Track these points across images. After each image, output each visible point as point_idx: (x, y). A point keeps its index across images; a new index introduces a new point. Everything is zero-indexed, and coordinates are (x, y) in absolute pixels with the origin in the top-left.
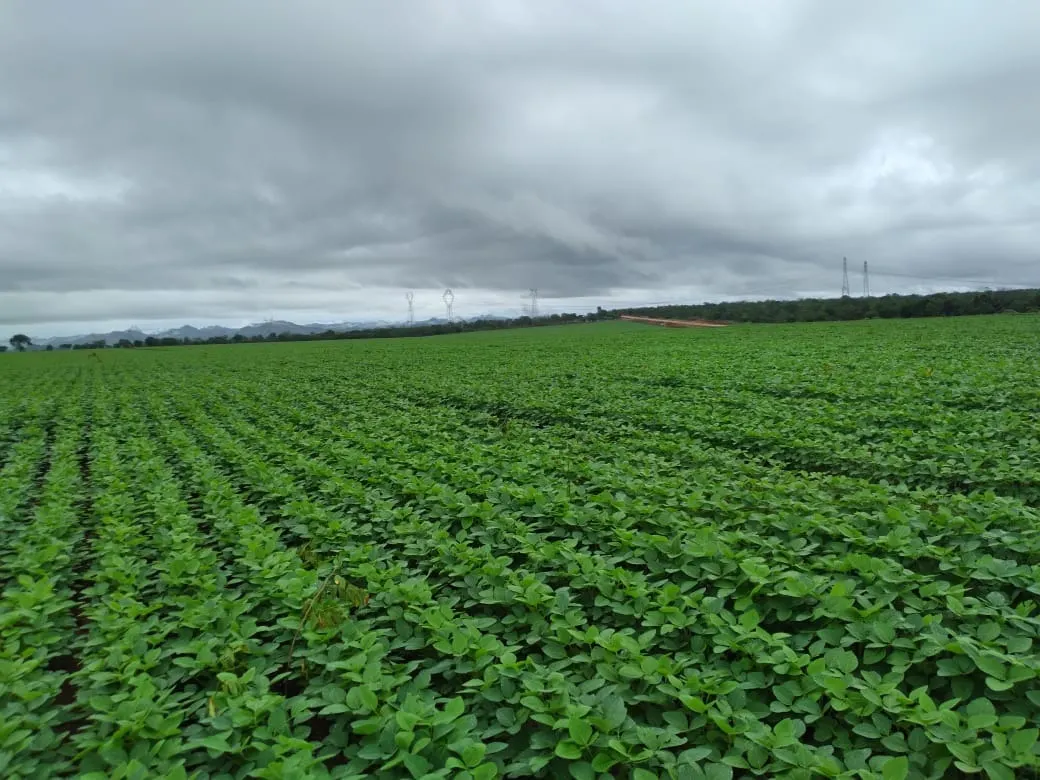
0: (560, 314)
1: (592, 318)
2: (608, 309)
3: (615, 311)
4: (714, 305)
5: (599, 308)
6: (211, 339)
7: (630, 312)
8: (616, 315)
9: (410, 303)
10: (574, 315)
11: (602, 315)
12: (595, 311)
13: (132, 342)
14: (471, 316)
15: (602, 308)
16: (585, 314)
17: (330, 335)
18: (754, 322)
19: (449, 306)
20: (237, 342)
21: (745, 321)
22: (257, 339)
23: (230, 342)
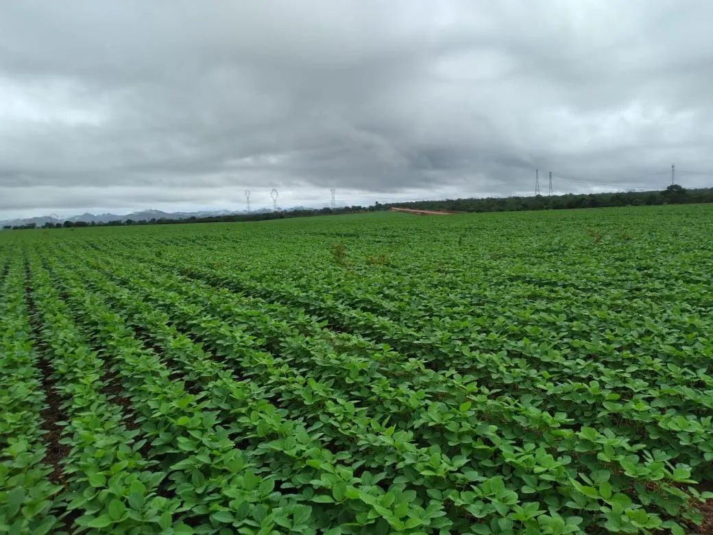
0: (350, 206)
1: (371, 209)
2: (382, 203)
3: (387, 204)
4: (452, 201)
5: (377, 202)
6: (110, 222)
7: (398, 205)
8: (388, 207)
9: (248, 198)
10: (360, 207)
11: (378, 207)
12: (374, 205)
13: (55, 224)
14: (289, 207)
15: (379, 203)
16: (367, 206)
17: (193, 220)
18: (477, 212)
19: (275, 201)
20: (128, 225)
21: (472, 211)
22: (142, 223)
23: (123, 225)
